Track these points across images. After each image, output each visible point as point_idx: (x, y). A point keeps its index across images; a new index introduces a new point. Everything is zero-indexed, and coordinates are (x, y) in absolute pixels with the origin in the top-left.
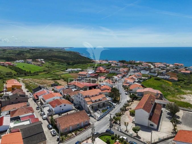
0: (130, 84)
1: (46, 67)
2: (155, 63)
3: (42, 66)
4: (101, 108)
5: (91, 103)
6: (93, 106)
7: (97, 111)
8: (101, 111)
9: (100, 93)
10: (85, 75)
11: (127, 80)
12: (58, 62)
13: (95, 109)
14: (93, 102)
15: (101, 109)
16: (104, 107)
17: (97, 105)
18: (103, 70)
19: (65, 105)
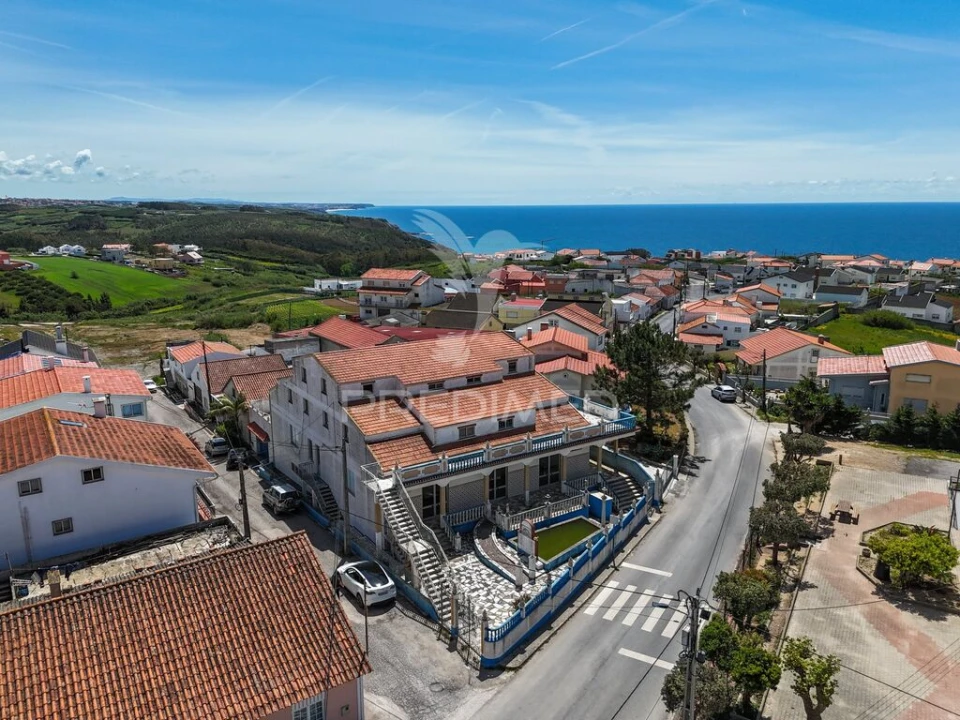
0: (731, 335)
1: (206, 280)
2: (824, 257)
3: (184, 275)
4: (519, 505)
5: (414, 457)
6: (443, 483)
7: (484, 536)
8: (527, 543)
9: (512, 365)
10: (409, 290)
11: (703, 310)
12: (277, 262)
13: (464, 518)
14: (435, 449)
15: (528, 524)
16: (558, 496)
17: (486, 472)
18: (529, 276)
19: (93, 475)
